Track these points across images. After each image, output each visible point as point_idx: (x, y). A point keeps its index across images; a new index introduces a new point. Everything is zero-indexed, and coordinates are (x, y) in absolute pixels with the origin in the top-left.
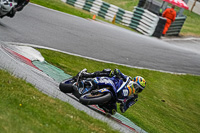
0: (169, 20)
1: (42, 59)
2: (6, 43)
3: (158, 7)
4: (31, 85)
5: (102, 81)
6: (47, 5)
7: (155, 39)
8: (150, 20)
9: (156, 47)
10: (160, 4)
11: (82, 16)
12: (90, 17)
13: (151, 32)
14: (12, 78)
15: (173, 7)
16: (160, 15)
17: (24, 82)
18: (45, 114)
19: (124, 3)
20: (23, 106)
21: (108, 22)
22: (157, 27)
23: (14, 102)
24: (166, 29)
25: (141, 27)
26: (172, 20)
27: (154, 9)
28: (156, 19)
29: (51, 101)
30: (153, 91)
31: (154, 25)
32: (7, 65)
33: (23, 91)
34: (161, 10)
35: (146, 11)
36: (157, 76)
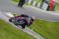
0: (51, 6)
2: (3, 12)
3: (48, 2)
7: (47, 11)
9: (47, 14)
10: (48, 1)
12: (28, 5)
13: (46, 9)
14: (5, 23)
15: (52, 2)
16: (48, 4)
18: (15, 33)
19: (38, 1)
20: (9, 31)
21: (33, 6)
22: (47, 8)
25: (43, 8)
26: (52, 6)
27: (47, 2)
28: (47, 5)
29: (17, 29)
30: (46, 26)
31: (47, 7)
33: (9, 26)
34: (49, 3)
35: (44, 3)
36: (48, 22)
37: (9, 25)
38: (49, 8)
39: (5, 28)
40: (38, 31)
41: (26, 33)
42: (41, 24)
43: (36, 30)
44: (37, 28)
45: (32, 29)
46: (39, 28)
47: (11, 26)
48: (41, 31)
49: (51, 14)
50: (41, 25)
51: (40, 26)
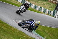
2: (16, 20)
4: (24, 33)
5: (28, 22)
14: (18, 31)
19: (50, 9)
29: (30, 37)
35: (57, 11)
37: (22, 33)
39: (18, 36)
43: (49, 38)
50: (54, 33)
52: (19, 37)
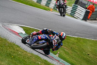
0: (91, 11)
1: (24, 32)
2: (5, 24)
3: (85, 4)
6: (26, 4)
7: (84, 22)
8: (81, 11)
9: (84, 26)
10: (86, 3)
11: (45, 9)
12: (49, 10)
13: (82, 18)
14: (8, 43)
15: (93, 4)
16: (86, 8)
17: (14, 45)
18: (26, 62)
20: (14, 57)
23: (9, 55)
24: (89, 16)
26: (93, 11)
27: (83, 5)
28: (84, 10)
29: (29, 55)
30: (83, 49)
31: (83, 14)
32: (5, 36)
33: (14, 49)
34: (87, 6)
35: (79, 6)
36: (85, 41)
38: (88, 15)
39: (8, 52)
40: (67, 57)
41: (45, 61)
42: (73, 44)
43: (64, 55)
44: (65, 52)
45: (57, 55)
46: (70, 52)
47: (18, 48)
48: (73, 58)
49: (91, 27)
50: (74, 46)
51: (71, 48)
52: (10, 54)
